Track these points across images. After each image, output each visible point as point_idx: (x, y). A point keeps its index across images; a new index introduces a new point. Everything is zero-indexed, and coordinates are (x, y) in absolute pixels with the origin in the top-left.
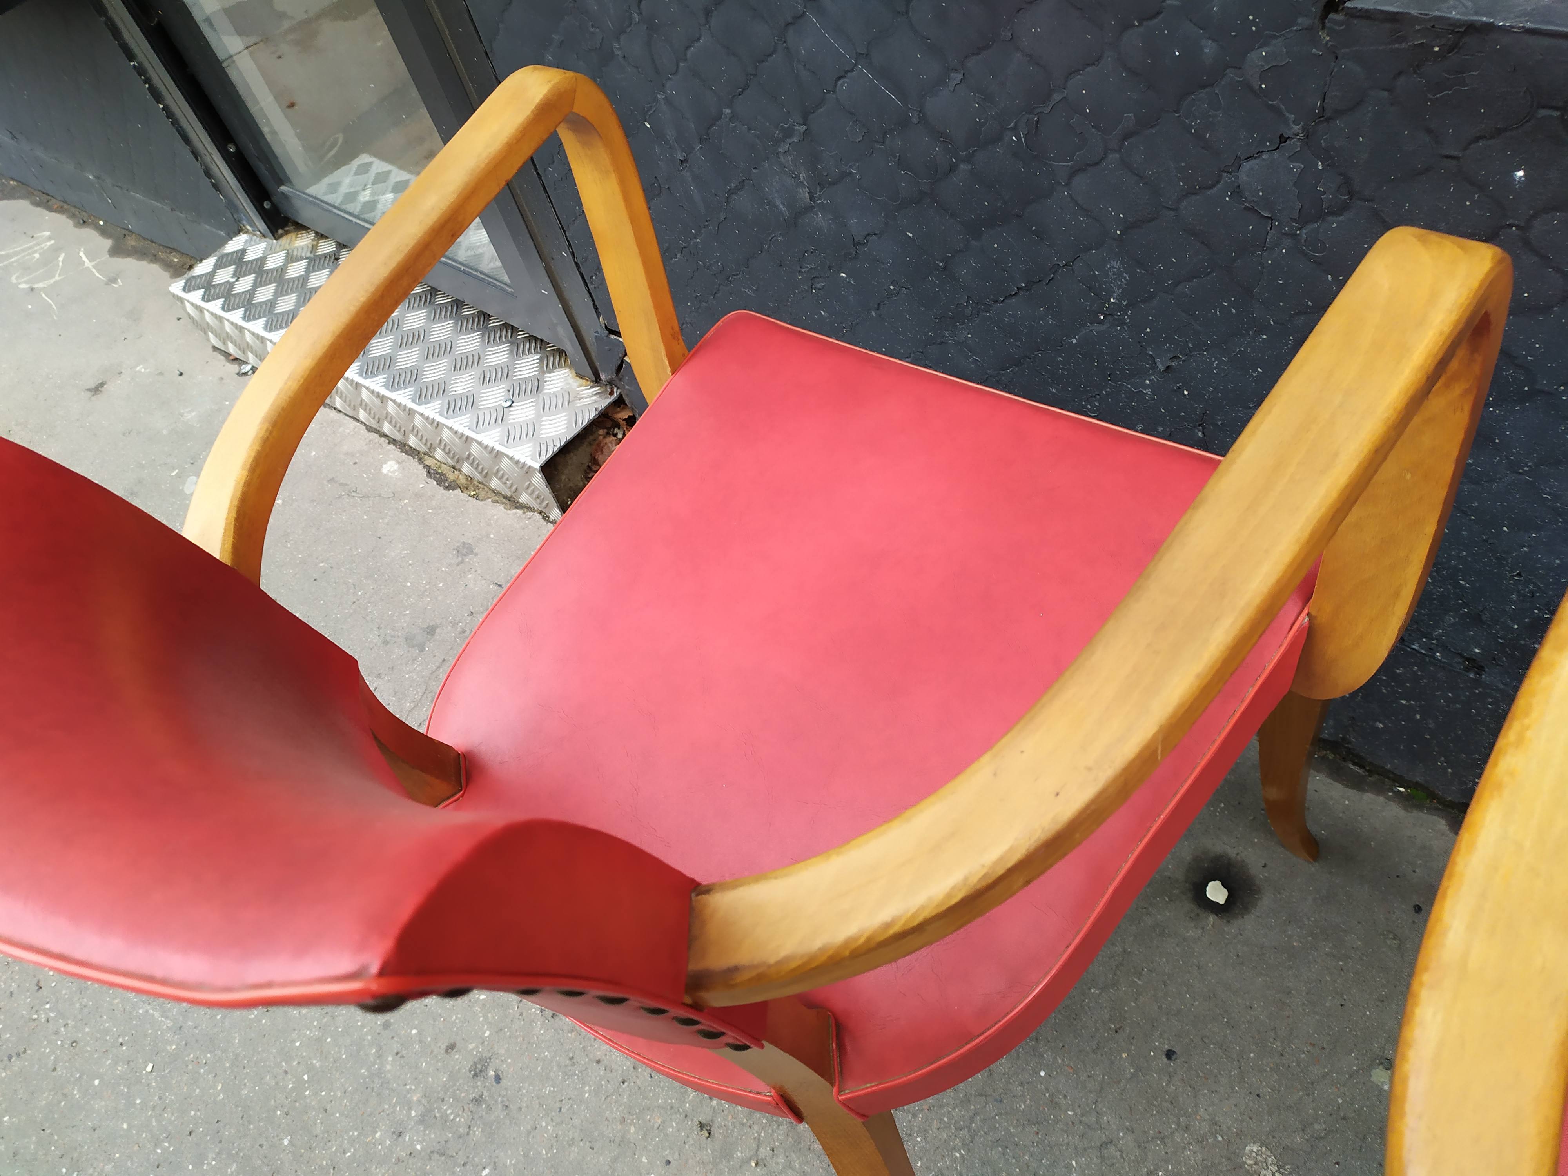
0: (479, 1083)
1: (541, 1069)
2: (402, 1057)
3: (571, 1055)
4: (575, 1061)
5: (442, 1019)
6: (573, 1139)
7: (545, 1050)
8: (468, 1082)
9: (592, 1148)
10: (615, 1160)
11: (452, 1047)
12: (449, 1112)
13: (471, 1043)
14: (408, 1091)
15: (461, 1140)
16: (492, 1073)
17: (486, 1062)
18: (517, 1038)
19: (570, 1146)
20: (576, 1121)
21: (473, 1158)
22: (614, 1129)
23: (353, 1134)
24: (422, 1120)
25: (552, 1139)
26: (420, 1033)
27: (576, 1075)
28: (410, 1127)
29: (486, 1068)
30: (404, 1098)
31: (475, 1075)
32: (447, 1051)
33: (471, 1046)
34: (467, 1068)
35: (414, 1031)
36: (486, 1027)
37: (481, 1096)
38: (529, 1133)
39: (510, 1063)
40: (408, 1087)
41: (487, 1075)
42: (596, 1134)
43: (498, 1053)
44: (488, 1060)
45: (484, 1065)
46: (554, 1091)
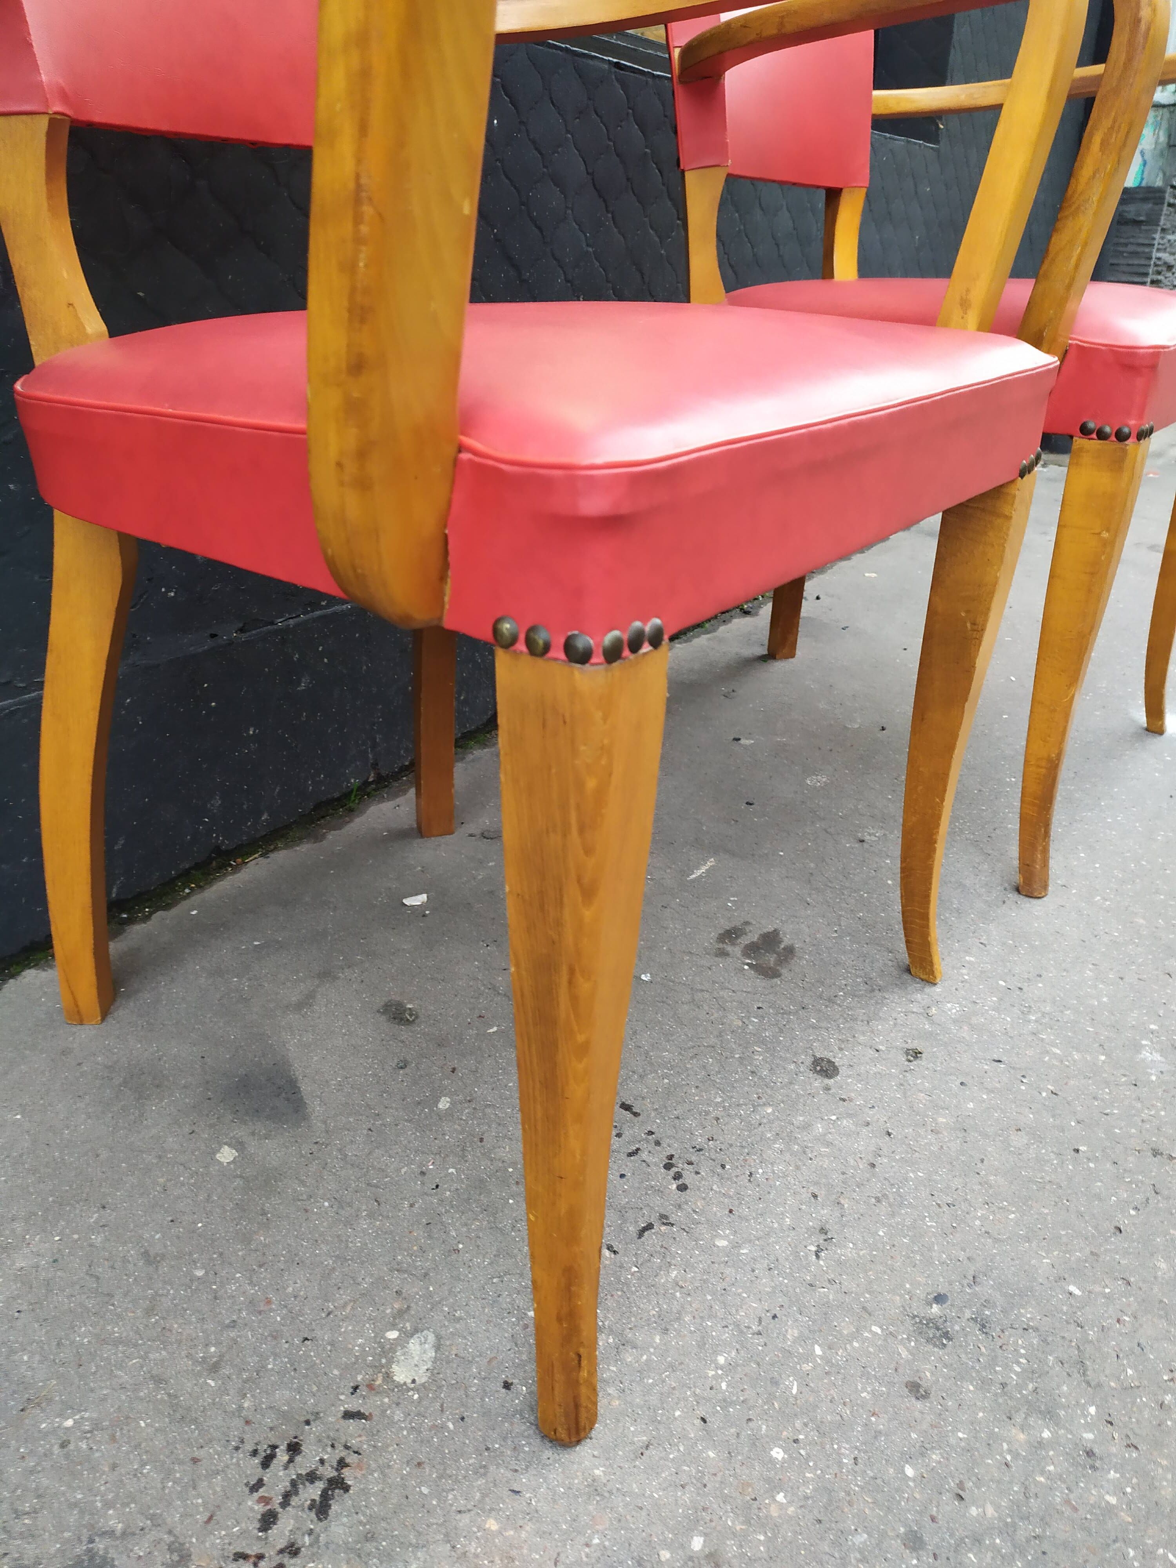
0: (957, 1328)
1: (905, 1238)
2: (961, 1486)
3: (873, 1200)
4: (879, 1195)
5: (873, 1419)
6: (981, 1185)
7: (878, 1237)
8: (961, 1346)
9: (982, 1161)
10: (986, 1136)
11: (915, 1389)
12: (1018, 1369)
13: (899, 1354)
14: (1016, 1456)
15: (1050, 1339)
16: (935, 1309)
17: (921, 1322)
18: (870, 1282)
19: (991, 1186)
20: (957, 1183)
21: (1065, 1314)
22: (950, 1141)
23: (1134, 1558)
24: (1049, 1415)
25: (992, 1209)
26: (909, 1458)
27: (898, 1189)
28: (1070, 1436)
29: (930, 1320)
30: (1029, 1461)
32: (926, 1396)
33: (904, 1354)
35: (909, 1471)
36: (866, 1334)
37: (975, 1320)
38: (996, 1241)
39: (911, 1284)
40: (1009, 1458)
41: (941, 1317)
42: (963, 1158)
43: (903, 1307)
44: (918, 1320)
45: (928, 1324)
46: (929, 1216)
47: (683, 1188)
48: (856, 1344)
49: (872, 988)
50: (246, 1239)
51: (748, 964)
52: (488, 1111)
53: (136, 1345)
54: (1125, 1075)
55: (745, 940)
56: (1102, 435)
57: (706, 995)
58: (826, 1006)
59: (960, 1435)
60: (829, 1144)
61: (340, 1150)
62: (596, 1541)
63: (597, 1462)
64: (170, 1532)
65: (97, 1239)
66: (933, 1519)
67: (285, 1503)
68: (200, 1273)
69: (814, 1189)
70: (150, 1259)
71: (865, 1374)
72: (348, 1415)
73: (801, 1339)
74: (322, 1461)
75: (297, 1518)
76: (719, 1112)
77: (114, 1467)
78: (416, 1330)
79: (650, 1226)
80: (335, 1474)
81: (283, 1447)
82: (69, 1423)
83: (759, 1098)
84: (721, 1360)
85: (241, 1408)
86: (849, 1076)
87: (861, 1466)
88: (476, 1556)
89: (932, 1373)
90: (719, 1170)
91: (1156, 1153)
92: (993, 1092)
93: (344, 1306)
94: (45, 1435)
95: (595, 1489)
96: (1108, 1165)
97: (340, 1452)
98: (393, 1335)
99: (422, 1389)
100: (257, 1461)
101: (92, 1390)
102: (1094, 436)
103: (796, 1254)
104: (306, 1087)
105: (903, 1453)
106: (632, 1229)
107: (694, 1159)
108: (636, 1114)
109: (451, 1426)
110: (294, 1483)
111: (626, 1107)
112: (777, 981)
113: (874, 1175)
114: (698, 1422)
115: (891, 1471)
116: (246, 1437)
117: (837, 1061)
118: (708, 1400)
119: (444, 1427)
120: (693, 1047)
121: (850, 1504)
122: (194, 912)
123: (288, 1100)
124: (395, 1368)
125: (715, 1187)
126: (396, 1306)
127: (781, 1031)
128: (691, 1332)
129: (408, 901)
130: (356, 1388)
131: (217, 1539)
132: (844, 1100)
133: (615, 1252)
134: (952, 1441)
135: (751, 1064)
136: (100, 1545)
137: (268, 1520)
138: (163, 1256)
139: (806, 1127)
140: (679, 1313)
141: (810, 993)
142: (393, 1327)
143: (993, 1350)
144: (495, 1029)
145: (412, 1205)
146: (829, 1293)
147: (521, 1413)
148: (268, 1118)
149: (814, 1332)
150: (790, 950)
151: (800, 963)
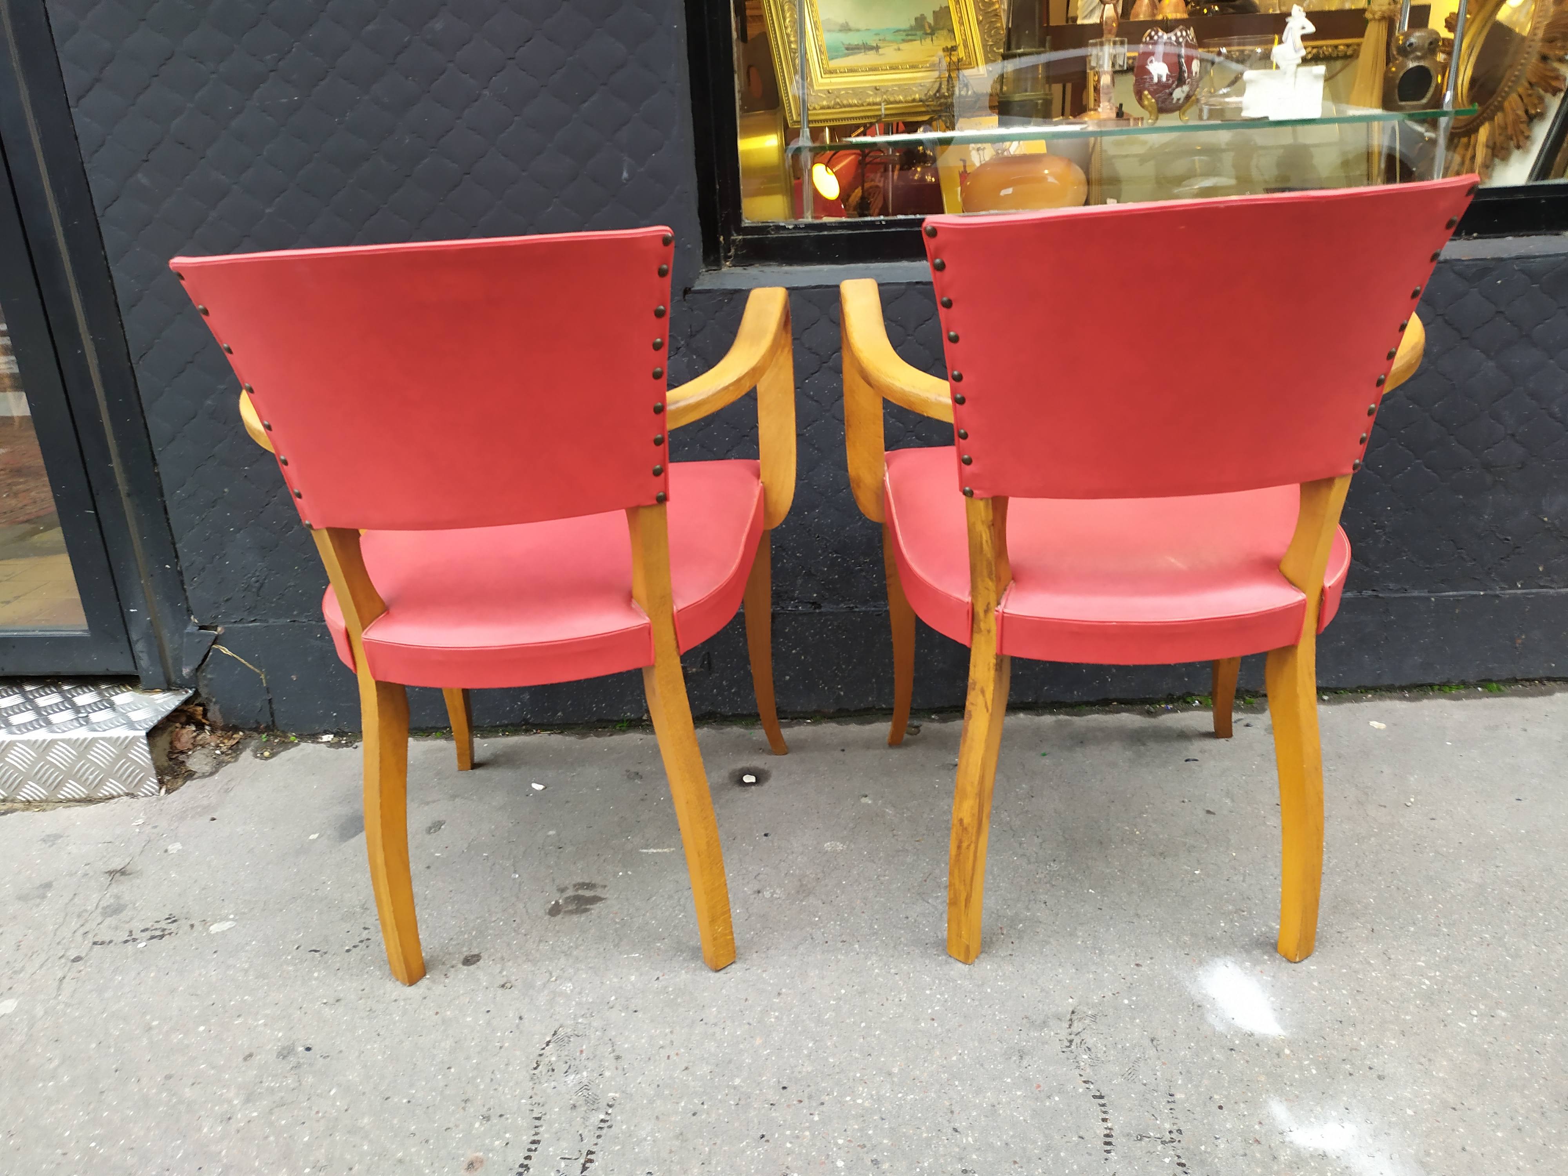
0: (291, 1059)
1: (346, 1027)
2: (200, 1083)
6: (400, 1040)
8: (280, 1064)
9: (420, 1036)
10: (444, 1031)
11: (249, 1056)
12: (272, 1085)
13: (268, 1045)
14: (221, 1095)
15: (296, 1091)
19: (400, 1044)
20: (398, 1033)
21: (314, 1092)
22: (432, 1020)
23: (175, 1144)
24: (247, 1101)
25: (382, 1049)
26: (210, 1064)
28: (237, 1110)
29: (293, 1050)
30: (219, 1100)
31: (284, 1058)
32: (246, 1060)
33: (268, 1048)
34: (274, 1058)
35: (203, 1066)
37: (299, 1063)
38: (358, 1057)
39: (314, 1038)
41: (296, 1052)
42: (419, 1029)
43: (298, 1038)
44: (292, 1045)
45: (290, 1049)
46: (366, 1030)
48: (269, 1031)
49: (568, 952)
50: (269, 864)
53: (209, 869)
55: (582, 892)
57: (514, 900)
58: (533, 942)
59: (227, 1076)
61: (329, 858)
62: (151, 999)
64: (137, 915)
67: (152, 930)
68: (247, 864)
70: (251, 851)
71: (252, 1040)
72: (192, 925)
73: (266, 1016)
74: (171, 929)
75: (147, 935)
77: (158, 893)
78: (236, 920)
79: (318, 952)
80: (166, 934)
81: (174, 919)
82: (173, 876)
84: (246, 998)
85: (188, 903)
86: (473, 970)
87: (202, 1052)
88: (140, 977)
89: (260, 1059)
91: (466, 1101)
92: (489, 1023)
93: (242, 900)
94: (168, 874)
95: (173, 991)
97: (175, 931)
98: (232, 916)
99: (208, 934)
100: (167, 917)
101: (187, 872)
103: (318, 998)
105: (212, 1062)
106: (313, 948)
109: (194, 947)
110: (160, 928)
112: (548, 917)
114: (212, 1003)
115: (202, 1061)
116: (177, 910)
117: (480, 962)
118: (223, 1001)
121: (183, 1055)
124: (216, 924)
125: (352, 959)
126: (246, 911)
127: (496, 935)
128: (259, 985)
129: (534, 786)
130: (204, 921)
131: (136, 925)
132: (446, 975)
133: (297, 949)
134: (223, 1075)
136: (130, 906)
137: (145, 930)
140: (268, 978)
141: (543, 932)
142: (236, 915)
146: (298, 1014)
148: (341, 834)
149: (272, 1017)
150: (586, 910)
151: (575, 918)
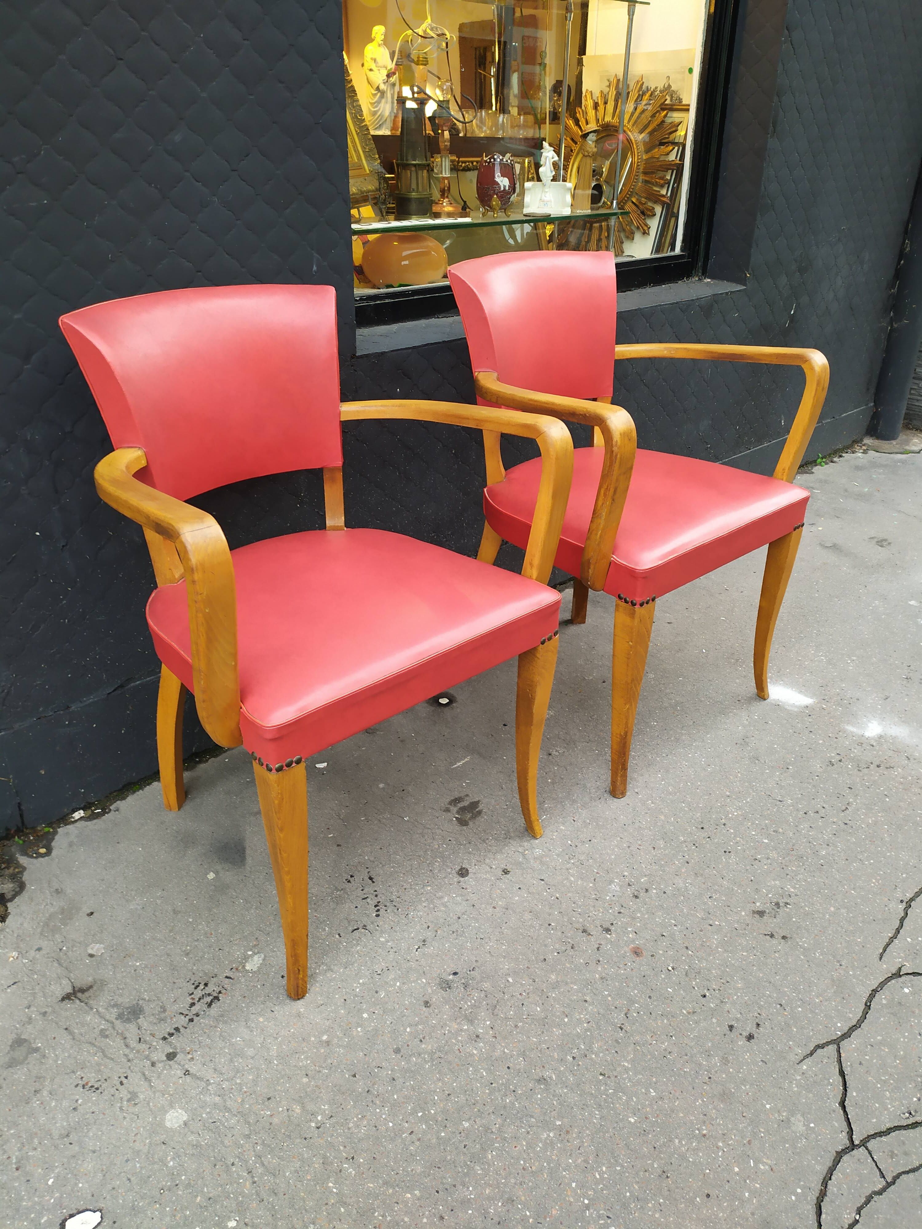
0: (455, 985)
1: (455, 949)
2: (424, 1037)
3: (451, 932)
4: (455, 930)
5: (405, 1011)
6: (499, 932)
7: (445, 947)
8: (453, 992)
9: (506, 923)
10: (514, 912)
11: (427, 1004)
12: (469, 1004)
13: (428, 991)
14: (450, 1032)
15: (489, 996)
16: (451, 977)
18: (432, 963)
19: (503, 934)
20: (490, 930)
21: (501, 988)
22: (498, 912)
24: (471, 1022)
25: (498, 943)
26: (410, 1025)
27: (464, 929)
28: (474, 1029)
29: (447, 981)
30: (453, 1034)
31: (450, 987)
32: (429, 1007)
33: (430, 991)
34: (444, 993)
35: (408, 1030)
36: (419, 982)
37: (464, 984)
38: (492, 956)
39: (447, 967)
40: (447, 1032)
41: (451, 980)
42: (499, 920)
43: (439, 974)
44: (442, 980)
45: (445, 982)
46: (471, 942)
47: (378, 916)
48: (413, 984)
49: (508, 837)
50: (210, 910)
51: (456, 818)
52: (315, 872)
53: (163, 942)
54: (595, 895)
55: (460, 805)
56: (626, 602)
57: (429, 831)
58: (481, 843)
59: (434, 1022)
60: (446, 906)
61: (253, 880)
62: (292, 1031)
63: (303, 1007)
64: (162, 1003)
65: (159, 902)
66: (408, 1045)
67: (198, 1001)
68: (191, 920)
69: (430, 924)
70: (175, 912)
71: (411, 995)
72: (227, 977)
73: (395, 979)
74: (214, 990)
75: (201, 1006)
76: (408, 886)
77: (149, 980)
78: (258, 953)
79: (358, 929)
80: (217, 995)
81: (203, 984)
82: (138, 964)
83: (428, 882)
84: (361, 981)
85: (193, 969)
86: (471, 878)
87: (392, 1025)
88: (253, 1027)
89: (436, 999)
90: (396, 911)
91: (584, 931)
92: (530, 893)
93: (237, 940)
94: (130, 966)
95: (299, 1015)
96: (560, 933)
97: (220, 989)
98: (250, 953)
99: (254, 973)
100: (193, 986)
101: (147, 955)
102: (623, 601)
103: (409, 949)
104: (248, 852)
105: (410, 1023)
106: (351, 929)
107: (388, 904)
108: (373, 882)
109: (259, 986)
110: (203, 996)
111: (371, 878)
112: (465, 828)
113: (457, 922)
114: (343, 1000)
115: (402, 1028)
116: (192, 978)
117: (470, 870)
118: (349, 994)
119: (257, 986)
120: (411, 855)
121: (382, 1035)
122: (227, 760)
123: (240, 856)
124: (247, 964)
125: (390, 917)
126: (255, 943)
127: (453, 853)
128: (355, 970)
129: (318, 766)
130: (232, 969)
131: (176, 1007)
132: (463, 888)
133: (340, 936)
134: (430, 1023)
135: (432, 867)
136: (141, 1002)
137: (193, 1004)
138: (180, 912)
139: (441, 898)
140: (354, 962)
141: (477, 836)
142: (251, 950)
143: (464, 996)
144: (332, 835)
145: (272, 907)
146: (413, 964)
147: (284, 986)
148: (230, 863)
149: (400, 977)
150: (480, 812)
151: (480, 820)
